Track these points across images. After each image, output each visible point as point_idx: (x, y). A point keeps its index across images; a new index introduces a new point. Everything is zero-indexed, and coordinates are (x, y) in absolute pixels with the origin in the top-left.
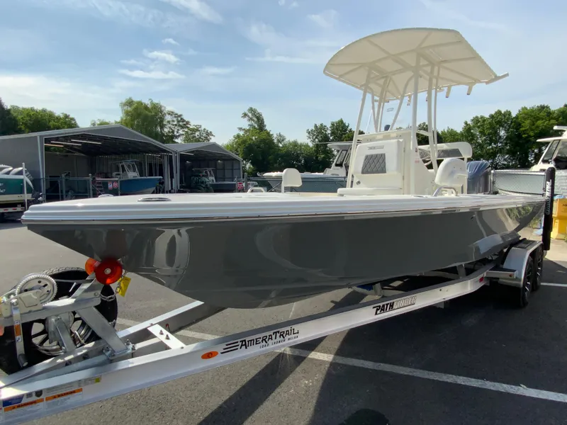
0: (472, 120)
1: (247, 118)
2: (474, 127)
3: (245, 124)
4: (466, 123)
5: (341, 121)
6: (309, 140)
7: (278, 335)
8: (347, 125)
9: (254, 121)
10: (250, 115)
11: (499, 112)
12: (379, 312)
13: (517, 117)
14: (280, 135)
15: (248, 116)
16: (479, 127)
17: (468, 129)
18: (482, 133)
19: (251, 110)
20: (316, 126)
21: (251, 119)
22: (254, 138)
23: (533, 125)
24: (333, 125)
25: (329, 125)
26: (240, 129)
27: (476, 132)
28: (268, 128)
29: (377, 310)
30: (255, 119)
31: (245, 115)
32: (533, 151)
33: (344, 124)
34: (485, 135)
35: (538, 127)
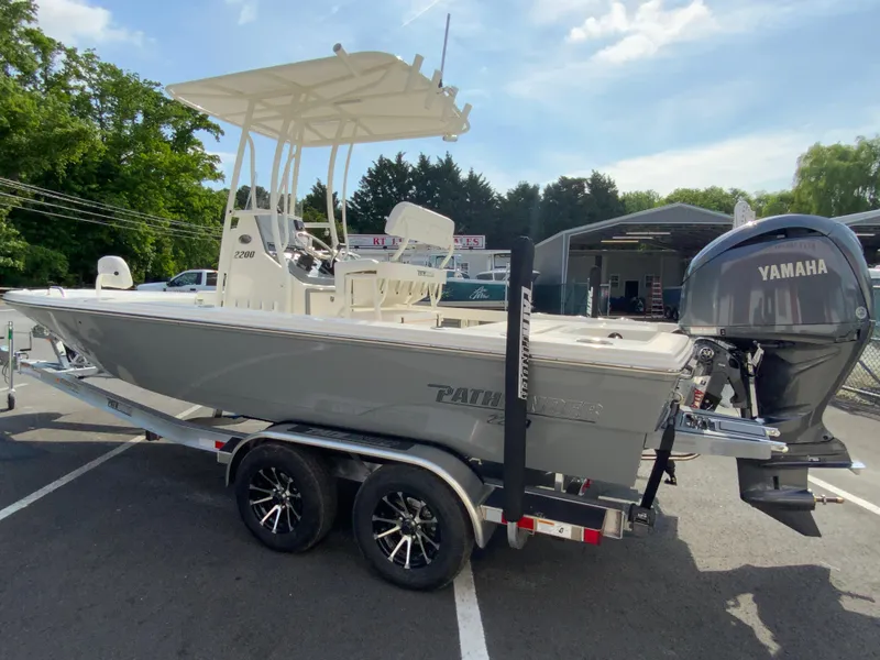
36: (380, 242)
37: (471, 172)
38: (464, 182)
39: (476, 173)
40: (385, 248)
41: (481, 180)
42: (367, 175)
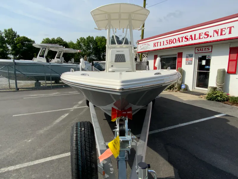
0: (80, 39)
2: (81, 42)
4: (78, 40)
5: (12, 30)
8: (15, 32)
11: (89, 37)
13: (96, 40)
16: (83, 42)
17: (79, 43)
18: (84, 45)
23: (101, 44)
24: (6, 31)
25: (3, 31)
27: (82, 44)
32: (102, 54)
33: (14, 33)
34: (86, 46)
35: (102, 45)
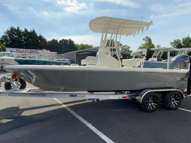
1: (145, 40)
3: (144, 42)
5: (188, 37)
6: (171, 46)
7: (41, 95)
9: (147, 41)
10: (146, 39)
12: (71, 96)
14: (158, 45)
15: (145, 39)
19: (147, 37)
20: (175, 40)
21: (147, 40)
22: (147, 47)
25: (182, 40)
26: (142, 44)
28: (153, 43)
29: (70, 96)
30: (148, 40)
31: (144, 39)
36: (19, 50)
37: (40, 35)
38: (39, 37)
39: (42, 35)
40: (21, 52)
41: (43, 37)
42: (7, 31)
